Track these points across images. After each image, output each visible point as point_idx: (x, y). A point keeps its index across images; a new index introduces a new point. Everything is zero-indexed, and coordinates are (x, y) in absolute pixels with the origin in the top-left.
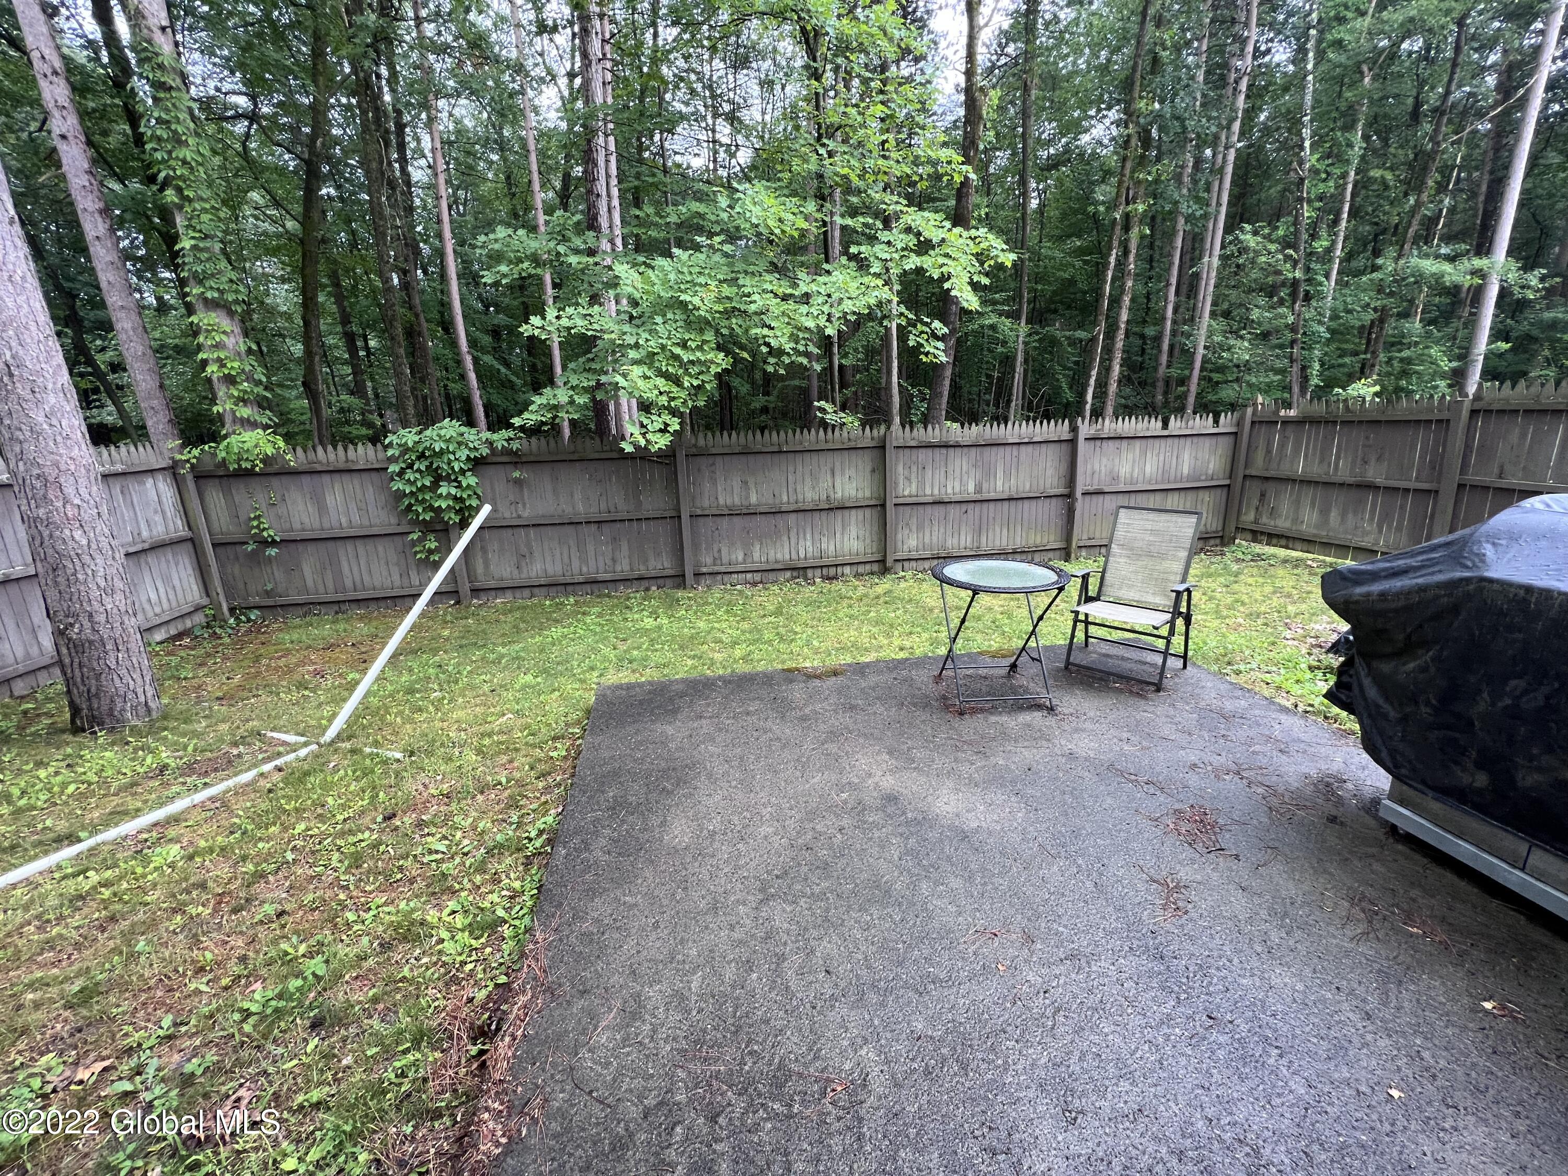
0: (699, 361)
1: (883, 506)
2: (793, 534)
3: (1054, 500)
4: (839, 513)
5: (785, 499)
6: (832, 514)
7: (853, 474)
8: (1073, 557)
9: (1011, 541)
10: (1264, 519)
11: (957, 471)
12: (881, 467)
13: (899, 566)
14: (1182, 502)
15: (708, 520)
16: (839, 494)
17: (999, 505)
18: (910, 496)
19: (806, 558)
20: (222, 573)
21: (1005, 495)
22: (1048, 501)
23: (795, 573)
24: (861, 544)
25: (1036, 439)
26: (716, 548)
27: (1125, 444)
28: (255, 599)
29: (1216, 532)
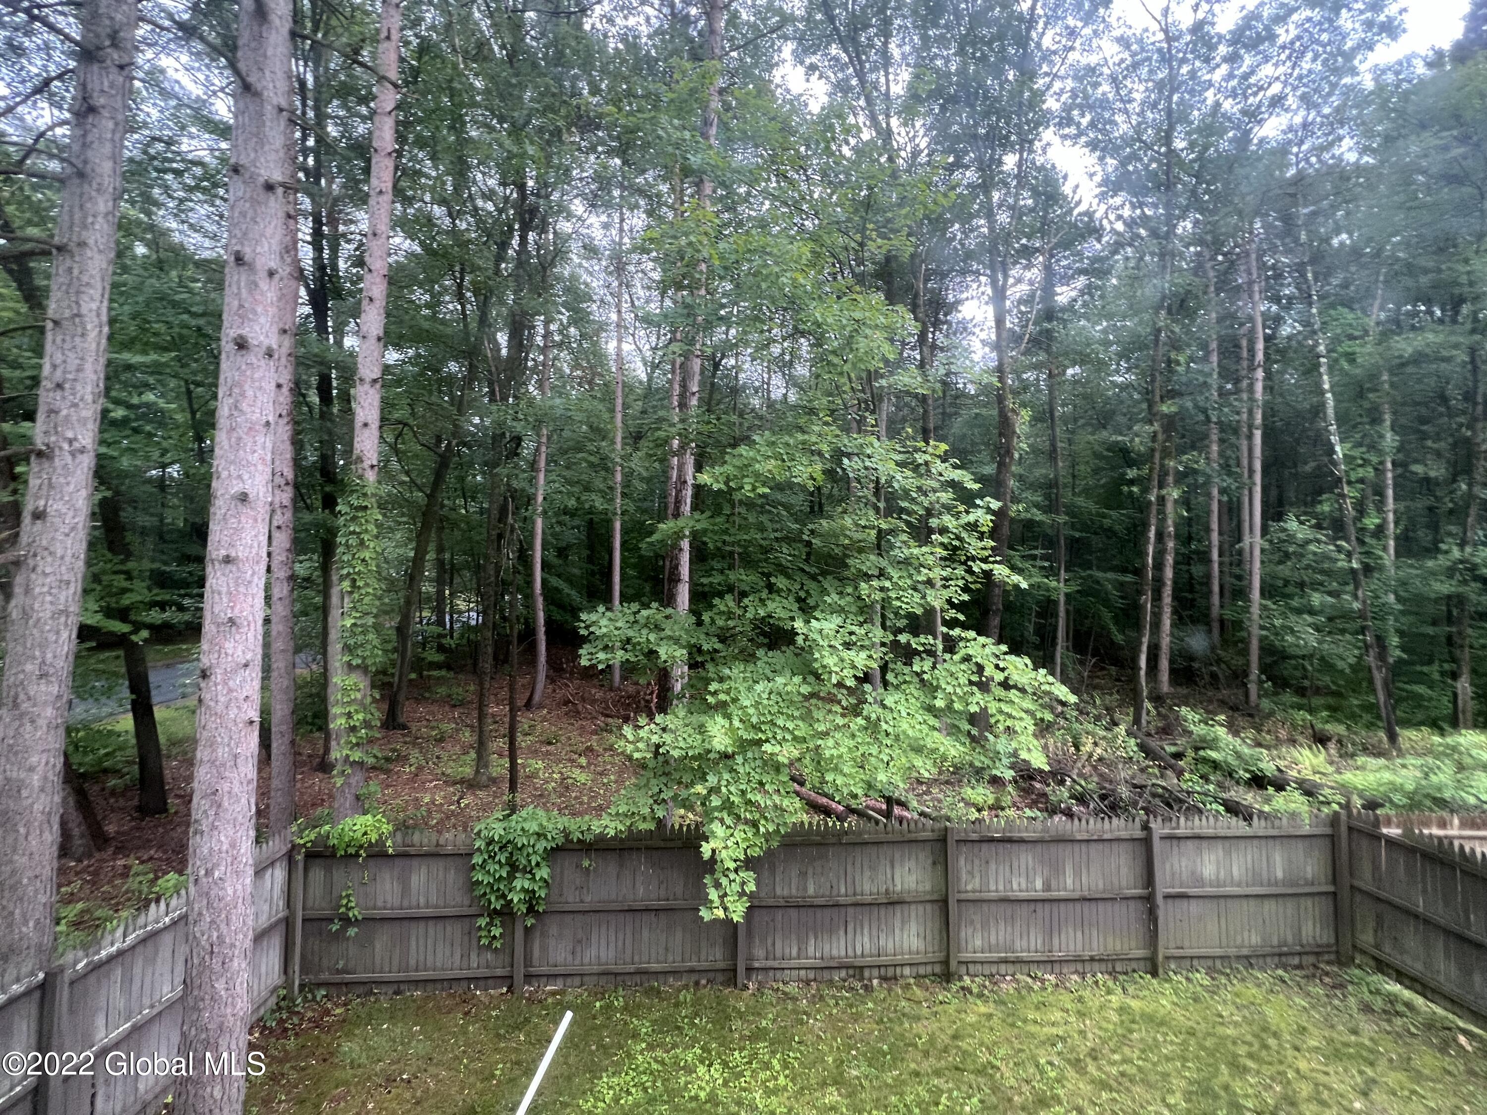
1: (945, 901)
2: (850, 928)
3: (1132, 904)
4: (898, 908)
6: (890, 908)
7: (913, 867)
8: (1161, 971)
9: (1087, 947)
10: (1387, 948)
11: (1023, 867)
12: (941, 860)
13: (963, 970)
14: (1281, 910)
15: (764, 911)
16: (898, 888)
17: (1070, 905)
18: (974, 891)
19: (863, 956)
20: (303, 948)
21: (1076, 895)
22: (1124, 903)
23: (851, 972)
24: (921, 941)
25: (1106, 837)
26: (770, 942)
27: (1205, 844)
28: (325, 976)
29: (1328, 946)
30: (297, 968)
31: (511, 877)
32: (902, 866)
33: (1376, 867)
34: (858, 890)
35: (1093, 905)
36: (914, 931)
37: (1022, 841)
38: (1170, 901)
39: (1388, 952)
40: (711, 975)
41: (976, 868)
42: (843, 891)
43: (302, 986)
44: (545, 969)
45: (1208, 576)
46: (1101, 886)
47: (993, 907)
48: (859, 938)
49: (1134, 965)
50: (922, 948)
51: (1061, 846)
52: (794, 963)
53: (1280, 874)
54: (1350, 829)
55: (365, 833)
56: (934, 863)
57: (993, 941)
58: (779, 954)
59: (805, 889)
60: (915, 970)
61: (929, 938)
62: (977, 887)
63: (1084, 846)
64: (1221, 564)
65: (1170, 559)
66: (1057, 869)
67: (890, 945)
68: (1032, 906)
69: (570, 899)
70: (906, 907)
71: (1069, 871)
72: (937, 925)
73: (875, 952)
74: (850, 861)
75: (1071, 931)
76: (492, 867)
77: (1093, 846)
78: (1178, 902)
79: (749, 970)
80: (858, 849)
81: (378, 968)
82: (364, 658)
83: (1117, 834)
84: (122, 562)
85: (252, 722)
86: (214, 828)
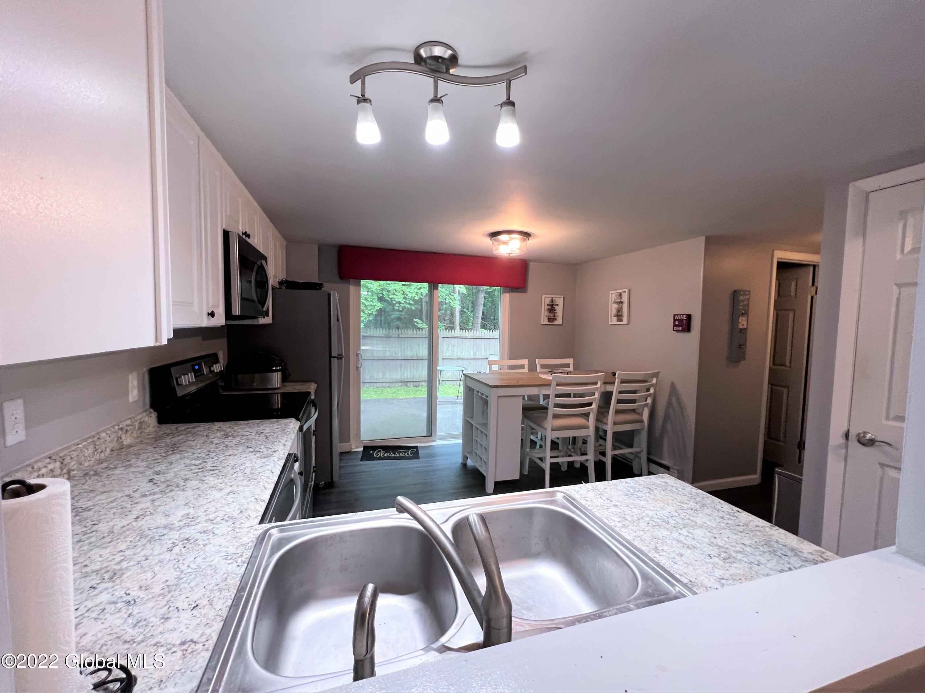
0: (371, 305)
2: (403, 369)
5: (400, 355)
19: (407, 378)
41: (450, 348)
58: (375, 378)
62: (450, 355)
73: (412, 377)
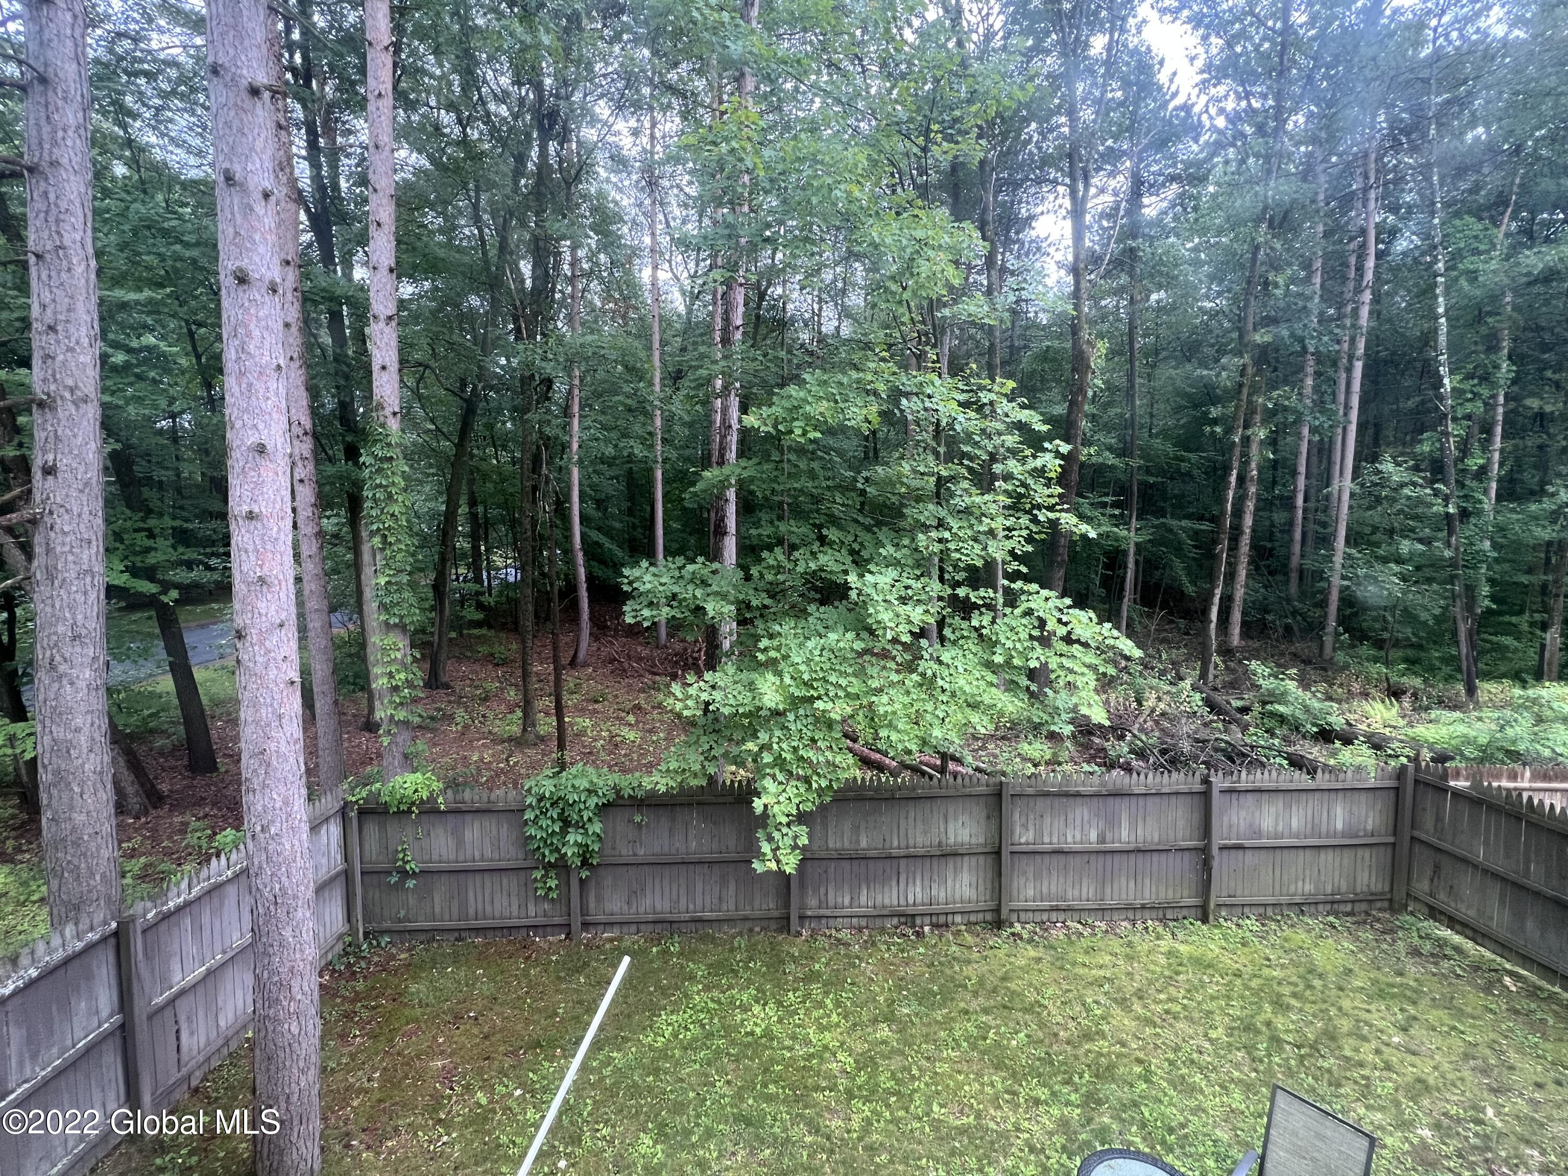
1: (998, 853)
2: (902, 879)
3: (1187, 855)
4: (951, 862)
6: (943, 860)
7: (967, 820)
8: (1211, 917)
9: (1139, 895)
10: (1442, 896)
11: (1078, 823)
12: (996, 814)
13: (1014, 917)
14: (1337, 860)
15: (817, 863)
16: (952, 841)
17: (1125, 856)
18: (1027, 844)
20: (364, 898)
21: (1132, 846)
22: (1180, 854)
23: (903, 920)
24: (974, 891)
25: (1164, 790)
26: (822, 891)
27: (1265, 796)
28: (387, 925)
29: (1382, 894)
30: (360, 917)
31: (564, 832)
32: (956, 819)
33: (1439, 819)
34: (911, 842)
35: (1148, 855)
36: (966, 881)
37: (1078, 795)
38: (1225, 852)
39: (1442, 899)
40: (764, 923)
42: (895, 844)
43: (366, 934)
44: (601, 918)
45: (1291, 523)
46: (1156, 839)
47: (1047, 858)
48: (911, 888)
49: (1185, 912)
50: (974, 897)
51: (1118, 800)
52: (847, 911)
53: (1339, 826)
54: (1416, 782)
55: (416, 791)
56: (988, 817)
57: (1045, 890)
59: (858, 842)
60: (966, 917)
61: (981, 888)
63: (1141, 800)
64: (1305, 510)
65: (1250, 505)
66: (1112, 822)
67: (942, 895)
68: (1086, 857)
69: (624, 852)
70: (959, 859)
71: (1125, 824)
72: (989, 876)
74: (902, 816)
75: (1123, 881)
76: (544, 823)
77: (1150, 800)
78: (1233, 852)
79: (802, 918)
80: (911, 804)
81: (438, 917)
82: (401, 617)
83: (1175, 788)
84: (143, 520)
85: (292, 683)
86: (264, 786)
